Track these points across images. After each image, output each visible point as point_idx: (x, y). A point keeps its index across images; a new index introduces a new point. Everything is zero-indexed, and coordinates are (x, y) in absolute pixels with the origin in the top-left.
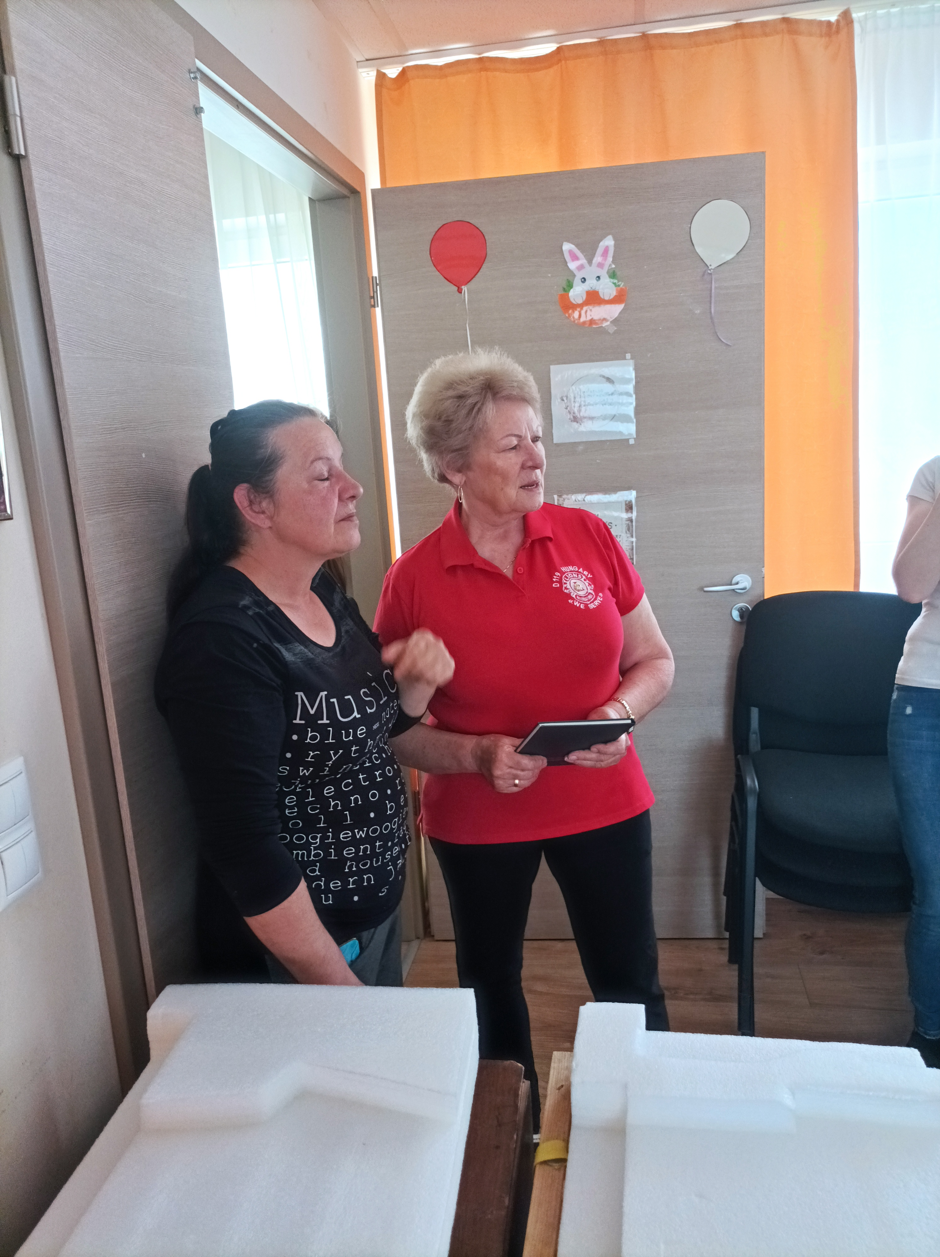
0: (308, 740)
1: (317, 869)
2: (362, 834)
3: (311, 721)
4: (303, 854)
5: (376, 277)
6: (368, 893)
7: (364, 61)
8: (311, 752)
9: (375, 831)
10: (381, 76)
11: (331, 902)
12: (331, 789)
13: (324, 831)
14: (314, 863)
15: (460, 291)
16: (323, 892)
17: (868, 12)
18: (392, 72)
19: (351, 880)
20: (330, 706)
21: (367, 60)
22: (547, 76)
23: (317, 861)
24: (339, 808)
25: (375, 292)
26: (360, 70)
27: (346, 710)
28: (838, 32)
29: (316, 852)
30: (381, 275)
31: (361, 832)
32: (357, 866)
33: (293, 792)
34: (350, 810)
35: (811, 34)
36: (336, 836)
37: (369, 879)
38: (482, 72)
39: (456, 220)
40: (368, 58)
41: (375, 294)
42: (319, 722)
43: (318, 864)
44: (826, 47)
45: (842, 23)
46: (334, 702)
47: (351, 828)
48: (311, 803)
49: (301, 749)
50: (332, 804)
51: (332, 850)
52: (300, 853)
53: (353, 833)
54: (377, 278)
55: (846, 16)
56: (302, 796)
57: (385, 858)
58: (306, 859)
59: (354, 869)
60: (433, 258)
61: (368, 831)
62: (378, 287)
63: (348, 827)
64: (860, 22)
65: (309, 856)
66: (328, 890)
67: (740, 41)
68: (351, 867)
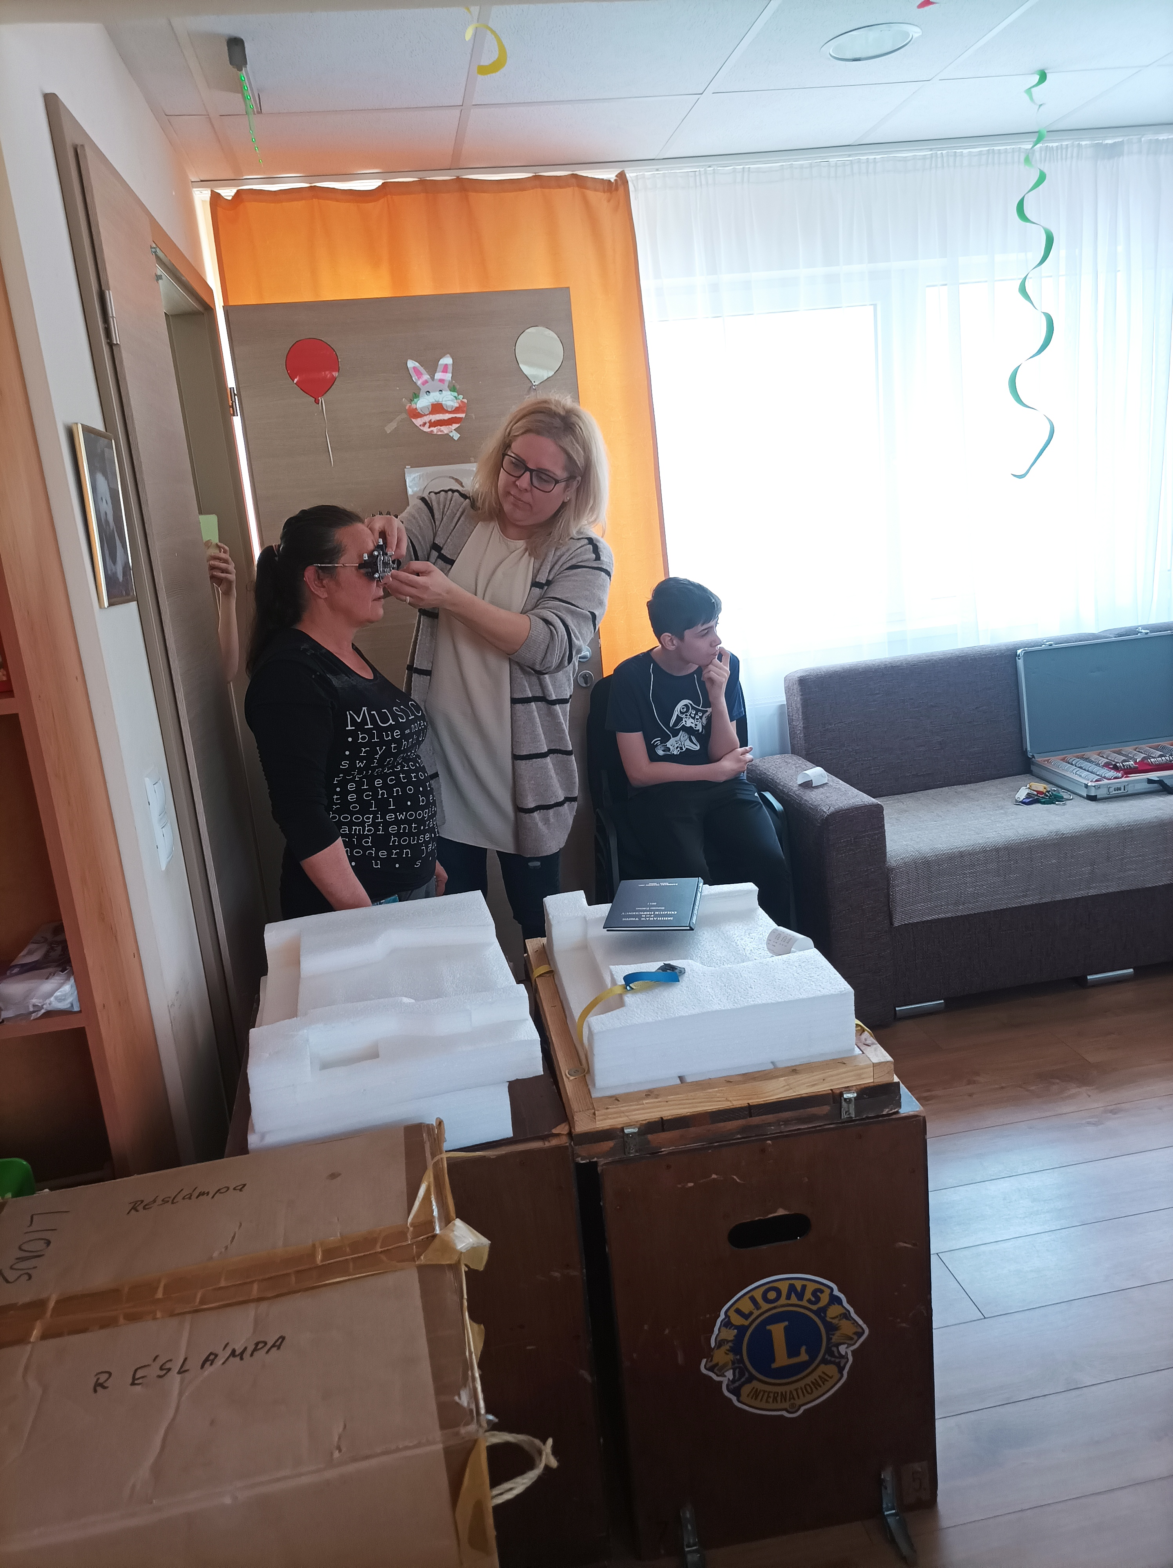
0: (360, 740)
1: (370, 841)
2: (401, 817)
3: (360, 727)
4: (360, 829)
5: (233, 388)
6: (408, 863)
7: (199, 182)
8: (363, 749)
9: (411, 815)
10: (216, 199)
11: (379, 866)
12: (380, 781)
13: (374, 813)
14: (367, 836)
15: (317, 402)
16: (373, 858)
17: (638, 174)
18: (228, 193)
19: (394, 852)
20: (372, 717)
21: (202, 181)
22: (374, 208)
23: (370, 835)
24: (386, 796)
25: (234, 402)
26: (194, 189)
27: (385, 719)
28: (617, 189)
29: (369, 828)
30: (240, 386)
31: (401, 815)
32: (399, 842)
33: (353, 780)
34: (393, 797)
35: (596, 190)
36: (383, 817)
37: (407, 853)
38: (314, 200)
39: (308, 337)
40: (202, 179)
41: (234, 403)
42: (366, 727)
43: (370, 837)
44: (609, 201)
45: (619, 182)
46: (374, 714)
47: (394, 811)
48: (366, 790)
49: (355, 747)
50: (380, 792)
51: (381, 827)
52: (358, 828)
53: (396, 816)
54: (235, 389)
55: (622, 176)
56: (359, 784)
57: (418, 839)
58: (362, 833)
59: (397, 844)
60: (289, 372)
61: (406, 814)
62: (236, 397)
63: (392, 811)
64: (632, 181)
65: (364, 831)
66: (377, 857)
67: (539, 190)
68: (394, 841)
